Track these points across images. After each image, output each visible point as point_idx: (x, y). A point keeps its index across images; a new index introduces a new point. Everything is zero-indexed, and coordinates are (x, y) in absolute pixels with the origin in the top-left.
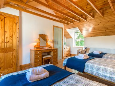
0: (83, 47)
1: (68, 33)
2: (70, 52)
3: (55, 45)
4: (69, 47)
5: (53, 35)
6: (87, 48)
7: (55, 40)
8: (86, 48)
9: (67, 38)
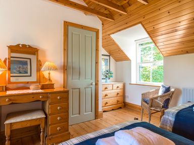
0: (160, 84)
1: (118, 46)
2: (124, 96)
3: (70, 78)
4: (120, 85)
5: (66, 49)
6: (172, 90)
7: (70, 64)
8: (168, 90)
9: (117, 60)
